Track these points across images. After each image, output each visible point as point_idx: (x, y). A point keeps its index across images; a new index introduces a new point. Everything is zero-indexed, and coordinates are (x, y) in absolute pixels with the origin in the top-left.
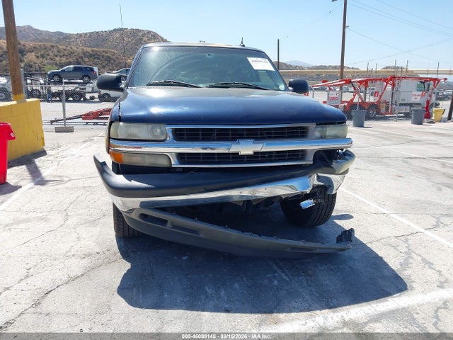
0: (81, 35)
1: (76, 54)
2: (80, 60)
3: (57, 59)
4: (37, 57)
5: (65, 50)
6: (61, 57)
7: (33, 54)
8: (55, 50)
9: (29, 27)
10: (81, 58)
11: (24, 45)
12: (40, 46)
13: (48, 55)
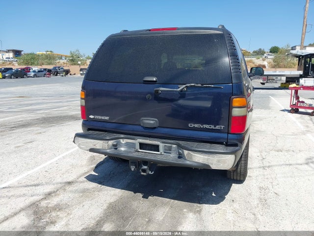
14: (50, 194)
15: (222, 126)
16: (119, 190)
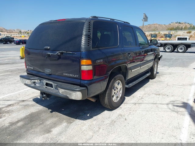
14: (10, 105)
15: (78, 76)
16: (42, 107)
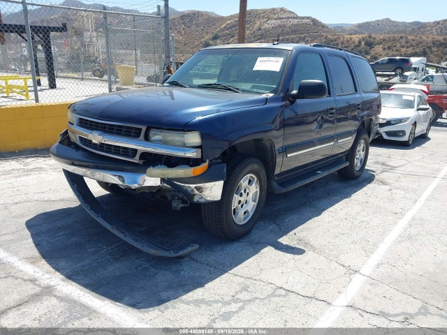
0: (438, 23)
1: (424, 44)
2: (427, 50)
3: (403, 50)
4: (384, 49)
5: (413, 40)
6: (408, 47)
7: (381, 46)
8: (403, 41)
9: (388, 20)
10: (430, 48)
11: (374, 39)
12: (390, 38)
13: (395, 46)
